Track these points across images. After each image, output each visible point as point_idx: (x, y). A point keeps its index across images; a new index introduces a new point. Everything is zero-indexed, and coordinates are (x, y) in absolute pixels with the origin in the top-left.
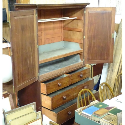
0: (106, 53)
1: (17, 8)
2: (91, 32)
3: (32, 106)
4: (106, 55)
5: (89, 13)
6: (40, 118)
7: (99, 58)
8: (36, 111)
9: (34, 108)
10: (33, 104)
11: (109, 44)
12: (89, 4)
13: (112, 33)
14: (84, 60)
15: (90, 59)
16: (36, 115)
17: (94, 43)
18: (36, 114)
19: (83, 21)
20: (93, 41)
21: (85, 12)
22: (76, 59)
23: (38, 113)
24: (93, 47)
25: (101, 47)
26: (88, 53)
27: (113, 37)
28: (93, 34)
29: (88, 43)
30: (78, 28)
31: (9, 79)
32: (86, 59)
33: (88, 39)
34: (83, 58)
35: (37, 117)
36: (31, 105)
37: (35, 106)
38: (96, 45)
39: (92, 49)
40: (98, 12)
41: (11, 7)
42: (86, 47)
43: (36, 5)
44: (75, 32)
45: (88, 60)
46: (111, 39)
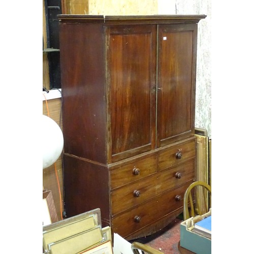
1: (65, 24)
3: (93, 215)
6: (108, 239)
8: (100, 226)
9: (96, 220)
10: (94, 213)
12: (204, 17)
16: (100, 233)
18: (101, 231)
23: (105, 230)
31: (47, 163)
35: (103, 238)
36: (90, 214)
37: (98, 217)
41: (51, 22)
43: (102, 17)
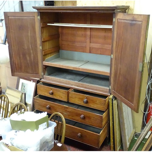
0: (130, 91)
4: (130, 94)
5: (118, 21)
7: (124, 95)
13: (140, 62)
14: (110, 87)
27: (140, 70)
38: (121, 73)
39: (118, 76)
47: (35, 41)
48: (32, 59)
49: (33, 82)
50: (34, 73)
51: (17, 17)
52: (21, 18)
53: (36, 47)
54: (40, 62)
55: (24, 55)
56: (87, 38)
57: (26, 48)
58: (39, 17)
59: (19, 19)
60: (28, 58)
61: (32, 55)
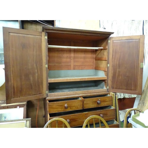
0: (133, 83)
2: (116, 61)
4: (133, 85)
5: (113, 42)
7: (125, 88)
11: (137, 74)
12: (113, 33)
13: (141, 62)
14: (108, 87)
15: (115, 87)
17: (119, 72)
19: (107, 49)
20: (118, 70)
21: (109, 41)
22: (102, 86)
24: (118, 76)
25: (127, 77)
26: (113, 82)
27: (141, 67)
28: (118, 63)
29: (113, 71)
30: (104, 57)
32: (111, 87)
33: (113, 68)
34: (107, 86)
38: (121, 74)
39: (116, 77)
40: (124, 41)
42: (111, 75)
44: (102, 61)
45: (112, 88)
46: (139, 69)
47: (41, 59)
48: (36, 79)
49: (19, 107)
50: (38, 93)
51: (21, 35)
52: (26, 35)
53: (42, 65)
54: (45, 80)
55: (27, 75)
56: (71, 59)
57: (30, 67)
58: (46, 37)
59: (23, 36)
60: (31, 78)
61: (36, 75)
